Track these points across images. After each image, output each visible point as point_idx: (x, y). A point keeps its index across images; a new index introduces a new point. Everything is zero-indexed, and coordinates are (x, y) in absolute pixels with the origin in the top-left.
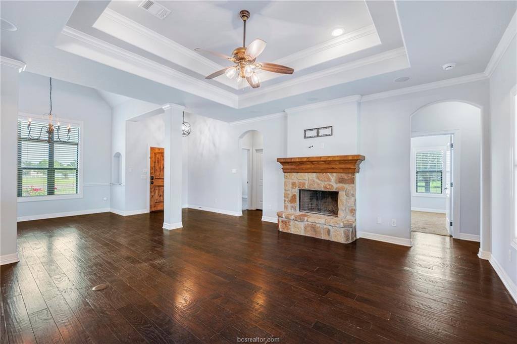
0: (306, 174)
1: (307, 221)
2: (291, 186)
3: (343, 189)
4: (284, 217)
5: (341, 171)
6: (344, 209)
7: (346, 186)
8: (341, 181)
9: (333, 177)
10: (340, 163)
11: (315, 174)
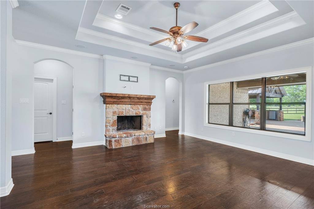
0: (124, 105)
1: (134, 135)
2: (112, 114)
3: (145, 114)
4: (117, 137)
5: (145, 103)
6: (146, 125)
7: (147, 112)
8: (145, 109)
9: (141, 107)
10: (145, 99)
11: (130, 105)
